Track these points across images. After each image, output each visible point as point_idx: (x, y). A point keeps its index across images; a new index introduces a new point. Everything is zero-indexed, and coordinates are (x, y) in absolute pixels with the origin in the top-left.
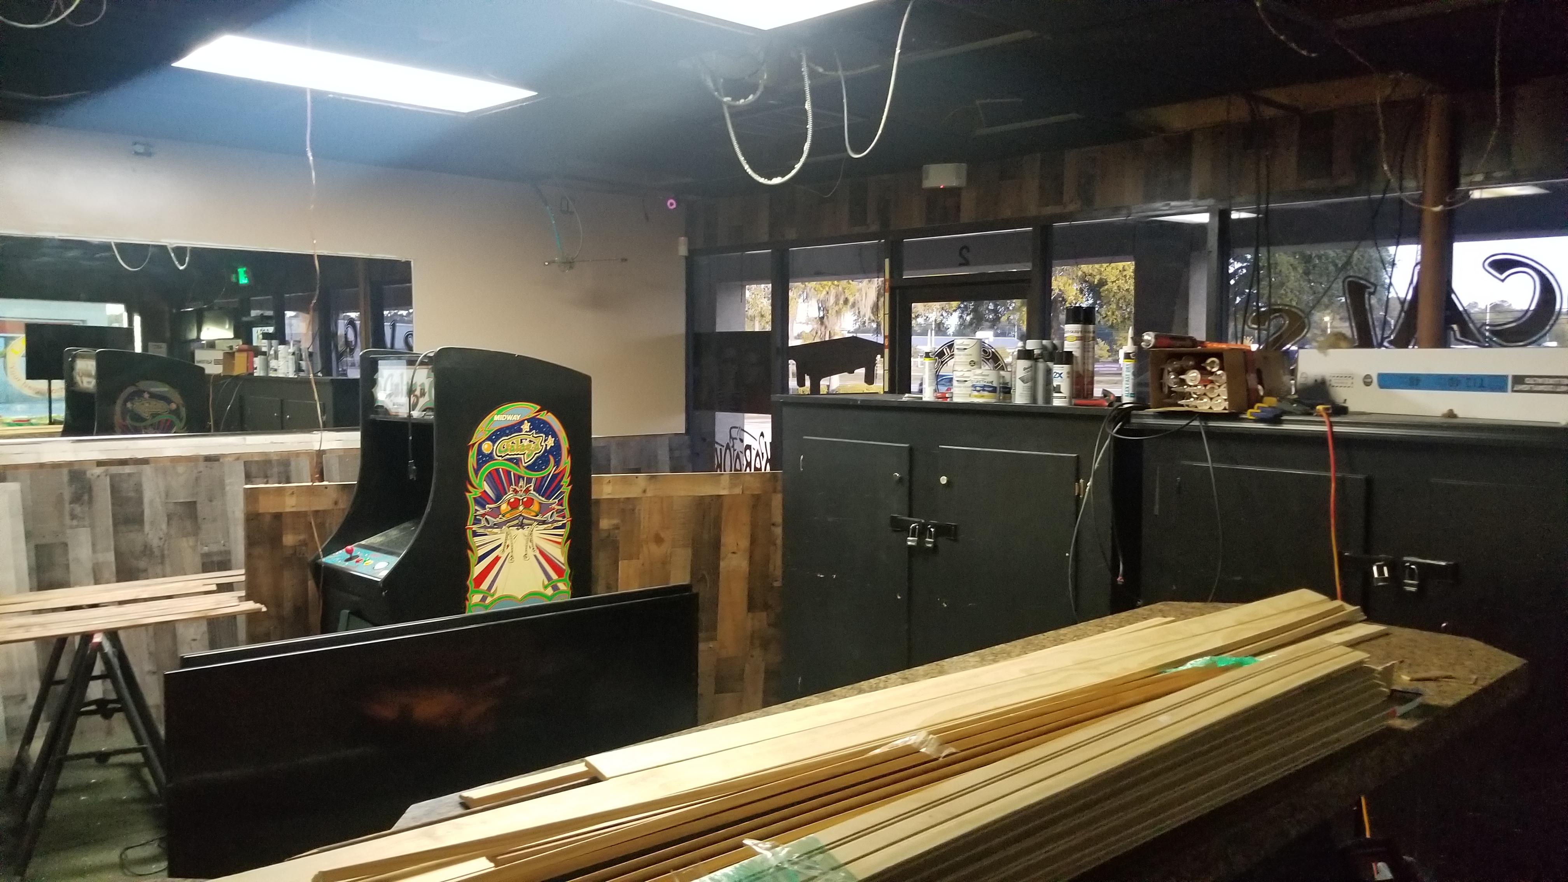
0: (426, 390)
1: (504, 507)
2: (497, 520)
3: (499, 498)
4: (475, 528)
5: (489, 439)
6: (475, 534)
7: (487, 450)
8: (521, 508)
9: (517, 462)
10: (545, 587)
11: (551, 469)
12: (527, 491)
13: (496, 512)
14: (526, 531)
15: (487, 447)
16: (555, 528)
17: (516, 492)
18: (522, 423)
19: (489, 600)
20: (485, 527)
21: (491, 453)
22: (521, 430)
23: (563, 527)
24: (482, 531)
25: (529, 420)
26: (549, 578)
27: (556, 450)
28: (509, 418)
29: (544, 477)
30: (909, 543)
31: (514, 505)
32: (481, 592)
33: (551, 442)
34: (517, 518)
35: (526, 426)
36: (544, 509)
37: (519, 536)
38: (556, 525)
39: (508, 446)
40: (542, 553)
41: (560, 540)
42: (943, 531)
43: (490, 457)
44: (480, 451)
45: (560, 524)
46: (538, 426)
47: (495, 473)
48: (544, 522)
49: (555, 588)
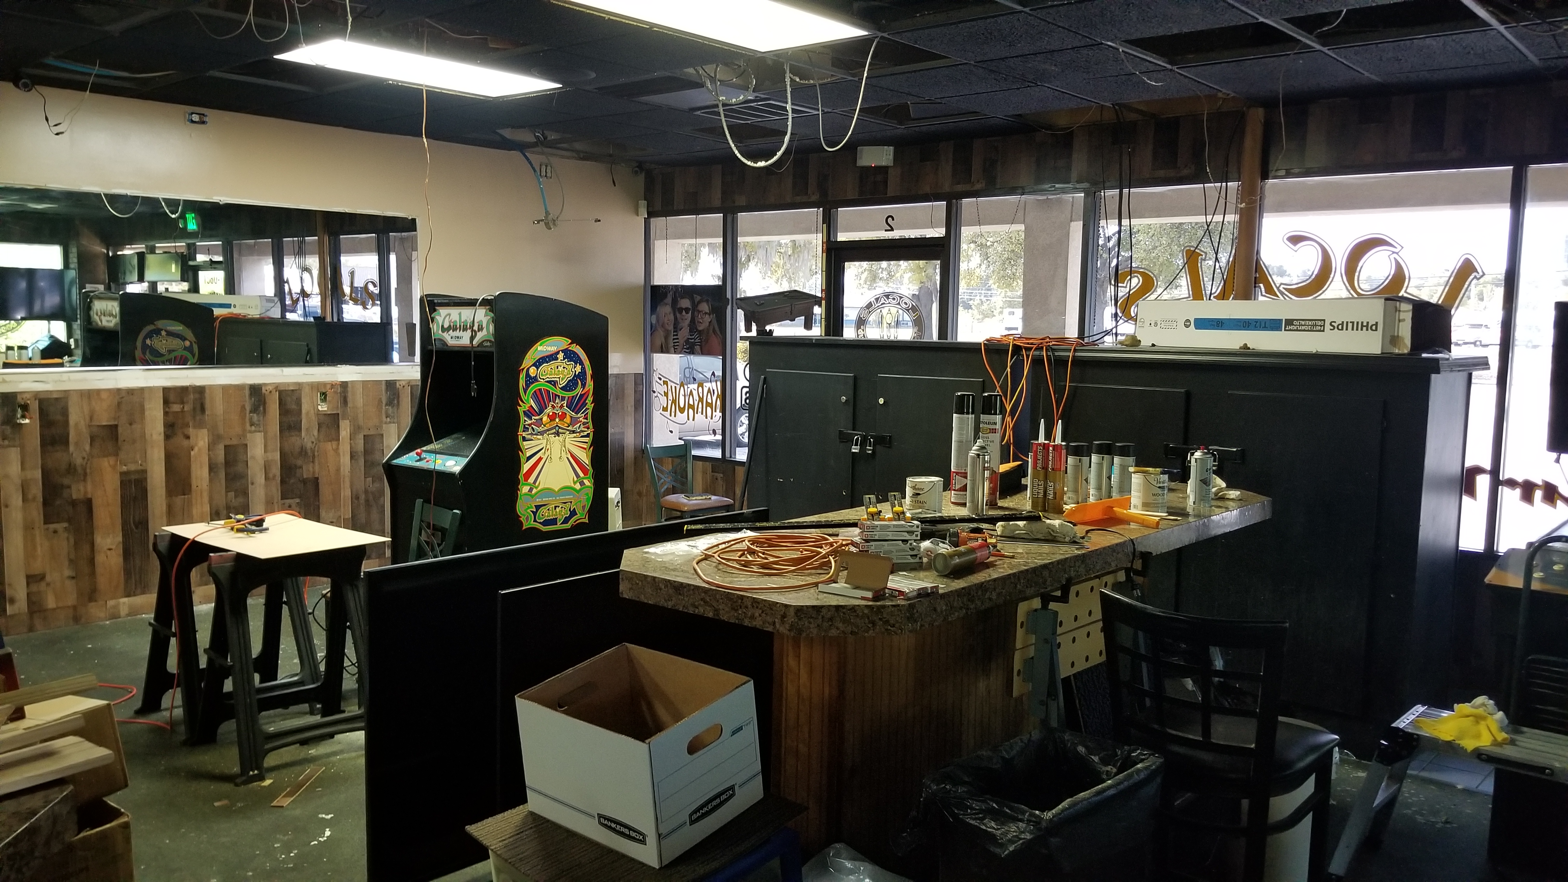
0: (484, 325)
1: (545, 419)
2: (541, 429)
3: (541, 411)
4: (524, 434)
5: (534, 365)
6: (524, 439)
7: (533, 373)
8: (557, 420)
9: (554, 383)
10: (575, 483)
11: (579, 390)
12: (562, 406)
13: (539, 423)
14: (561, 438)
15: (533, 371)
16: (582, 437)
17: (553, 407)
18: (558, 353)
19: (534, 491)
20: (532, 434)
21: (536, 376)
22: (557, 359)
23: (588, 436)
24: (529, 437)
25: (562, 351)
26: (577, 475)
27: (582, 375)
28: (549, 349)
29: (573, 397)
30: (853, 451)
31: (552, 418)
32: (529, 484)
33: (578, 369)
34: (555, 428)
35: (561, 356)
36: (574, 421)
37: (556, 441)
38: (582, 434)
39: (547, 371)
40: (572, 456)
41: (585, 447)
42: (880, 441)
43: (535, 379)
44: (528, 375)
45: (585, 433)
46: (570, 355)
47: (538, 393)
48: (574, 432)
49: (582, 484)
